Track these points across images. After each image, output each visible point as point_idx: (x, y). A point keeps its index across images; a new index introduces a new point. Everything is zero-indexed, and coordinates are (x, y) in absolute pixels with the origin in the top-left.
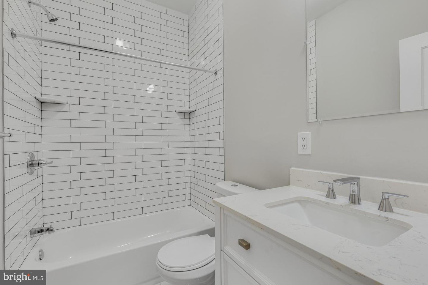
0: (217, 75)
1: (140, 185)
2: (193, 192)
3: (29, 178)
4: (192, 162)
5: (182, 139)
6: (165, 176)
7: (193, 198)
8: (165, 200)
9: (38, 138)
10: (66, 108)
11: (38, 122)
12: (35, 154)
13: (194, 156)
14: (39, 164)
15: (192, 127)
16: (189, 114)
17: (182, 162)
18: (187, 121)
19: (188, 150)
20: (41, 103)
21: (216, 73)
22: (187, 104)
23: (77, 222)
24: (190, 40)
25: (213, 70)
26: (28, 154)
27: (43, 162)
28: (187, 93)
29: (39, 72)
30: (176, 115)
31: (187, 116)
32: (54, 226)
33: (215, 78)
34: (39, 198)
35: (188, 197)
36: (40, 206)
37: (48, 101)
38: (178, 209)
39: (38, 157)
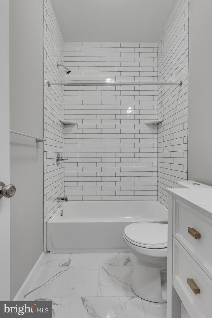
0: (182, 86)
1: (118, 179)
2: (159, 189)
3: (57, 167)
4: (160, 165)
5: (151, 145)
6: (137, 174)
7: (159, 194)
8: (137, 193)
9: (62, 145)
10: (76, 127)
11: (62, 135)
12: (60, 154)
13: (160, 160)
14: (62, 160)
15: (160, 135)
16: (157, 125)
17: (151, 164)
18: (156, 131)
19: (155, 155)
20: (64, 124)
21: (181, 84)
22: (156, 117)
23: (80, 198)
24: (159, 63)
25: (179, 82)
26: (56, 153)
27: (63, 159)
28: (156, 107)
29: (63, 106)
30: (146, 127)
31: (155, 127)
32: (69, 198)
33: (180, 89)
34: (62, 180)
35: (155, 193)
36: (63, 185)
37: (67, 123)
38: (147, 201)
39: (62, 156)
